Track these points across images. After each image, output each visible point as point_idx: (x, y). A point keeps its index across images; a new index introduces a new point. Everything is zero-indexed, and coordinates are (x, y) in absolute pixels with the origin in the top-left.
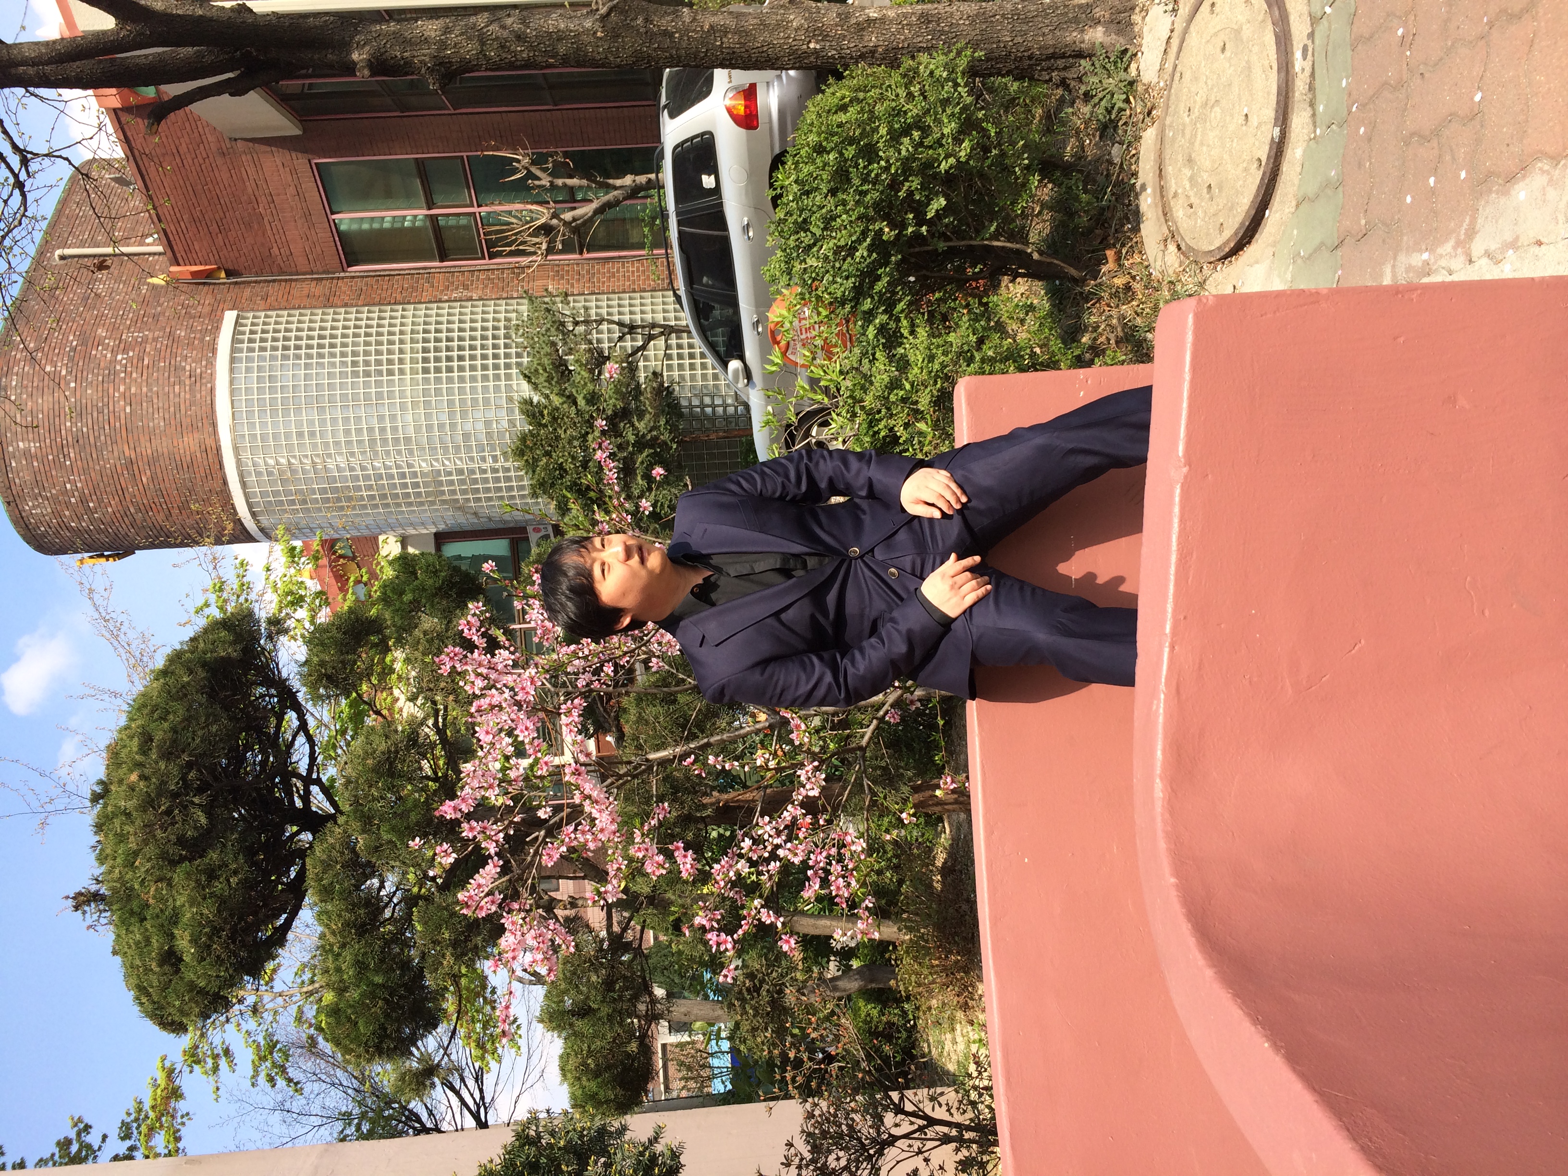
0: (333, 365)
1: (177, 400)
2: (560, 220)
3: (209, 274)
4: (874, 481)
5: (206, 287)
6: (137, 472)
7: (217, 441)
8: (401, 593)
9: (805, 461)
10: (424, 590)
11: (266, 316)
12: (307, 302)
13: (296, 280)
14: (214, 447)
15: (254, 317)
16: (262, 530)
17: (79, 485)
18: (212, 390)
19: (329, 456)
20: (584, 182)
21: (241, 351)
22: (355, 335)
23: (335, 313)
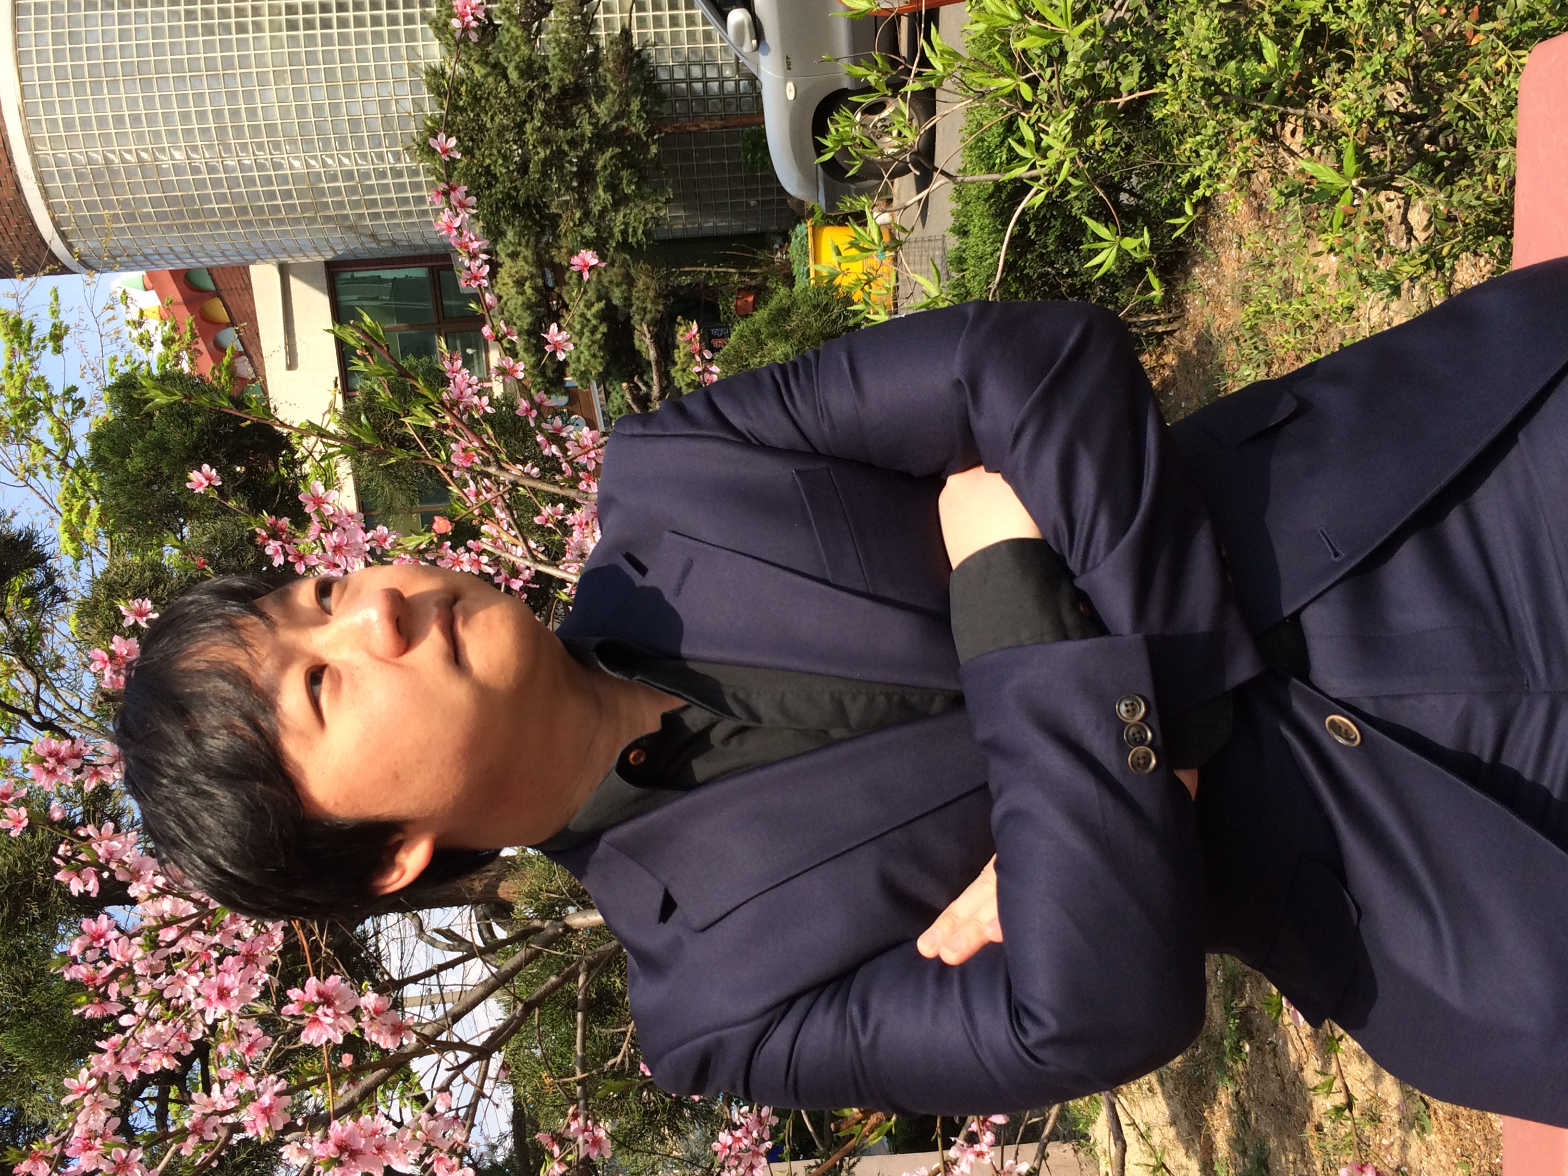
16: (77, 257)
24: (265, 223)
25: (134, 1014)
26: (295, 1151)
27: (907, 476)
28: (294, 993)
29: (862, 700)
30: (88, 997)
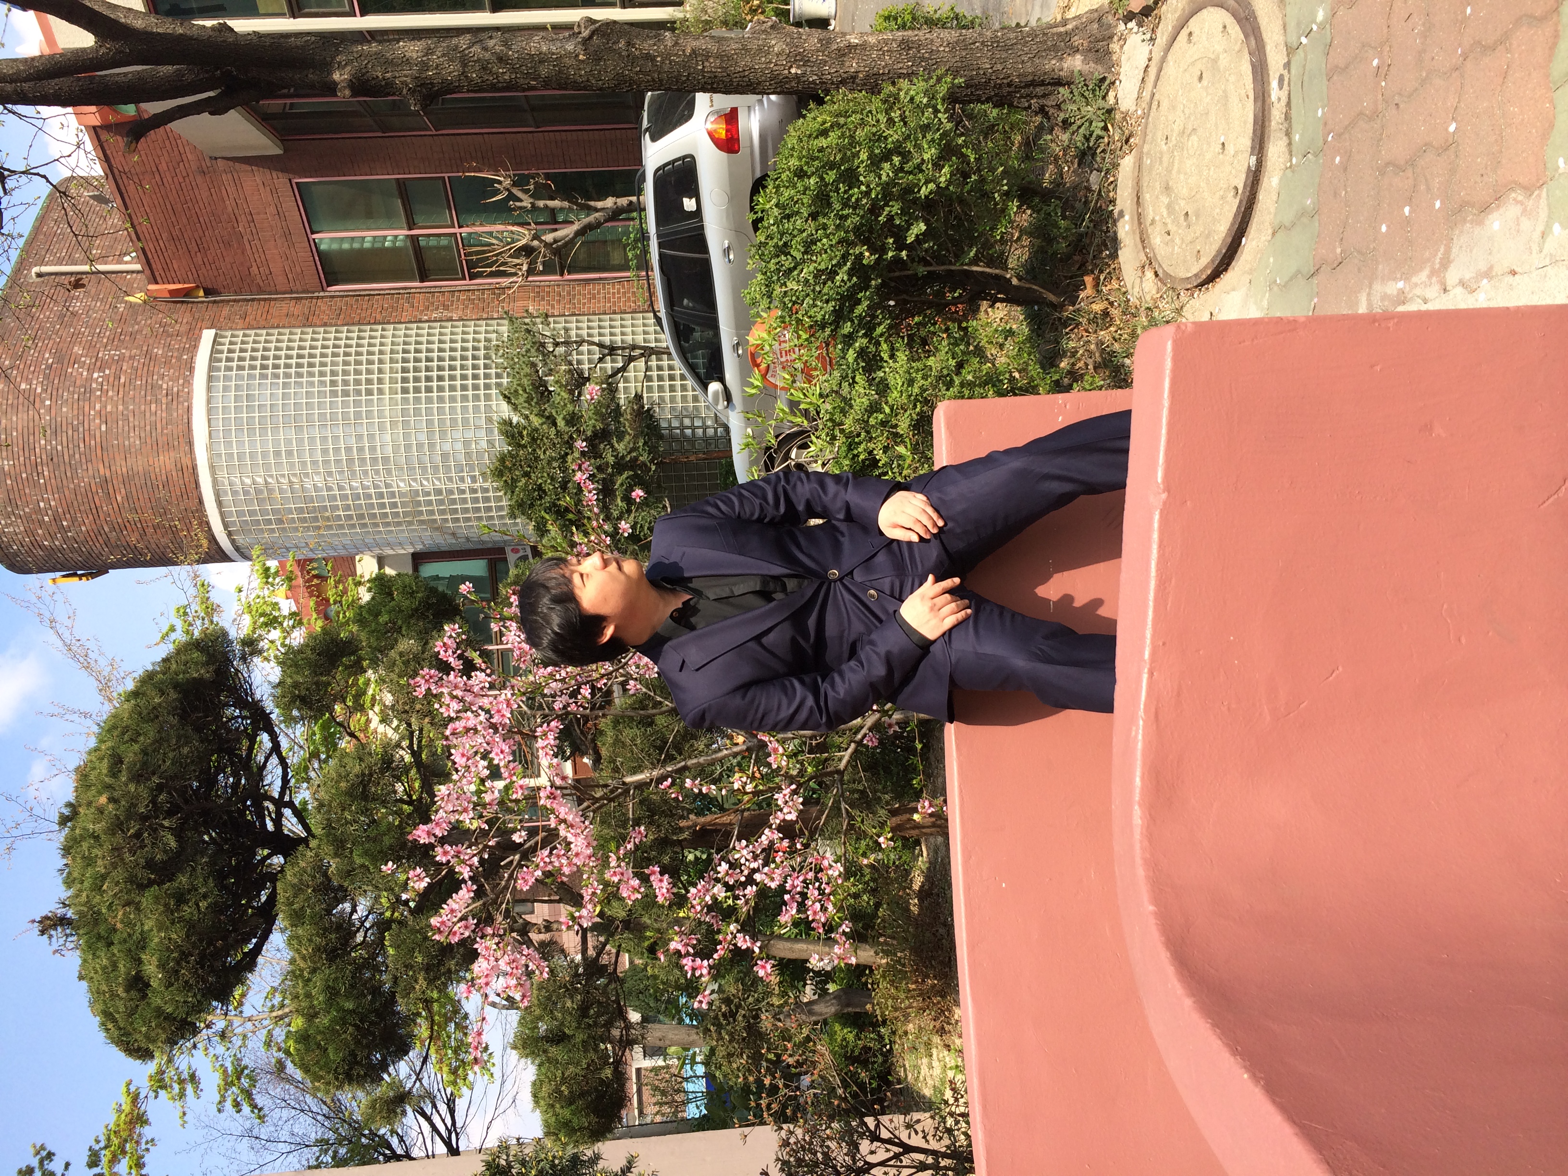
0: (312, 384)
1: (153, 418)
2: (541, 241)
3: (187, 293)
4: (851, 505)
5: (185, 306)
6: (111, 491)
7: (193, 460)
8: (377, 614)
9: (783, 483)
10: (401, 611)
11: (245, 335)
12: (286, 321)
13: (275, 299)
14: (190, 466)
15: (233, 336)
16: (237, 549)
17: (53, 503)
18: (189, 409)
19: (307, 475)
20: (566, 204)
21: (218, 369)
22: (335, 355)
23: (314, 333)
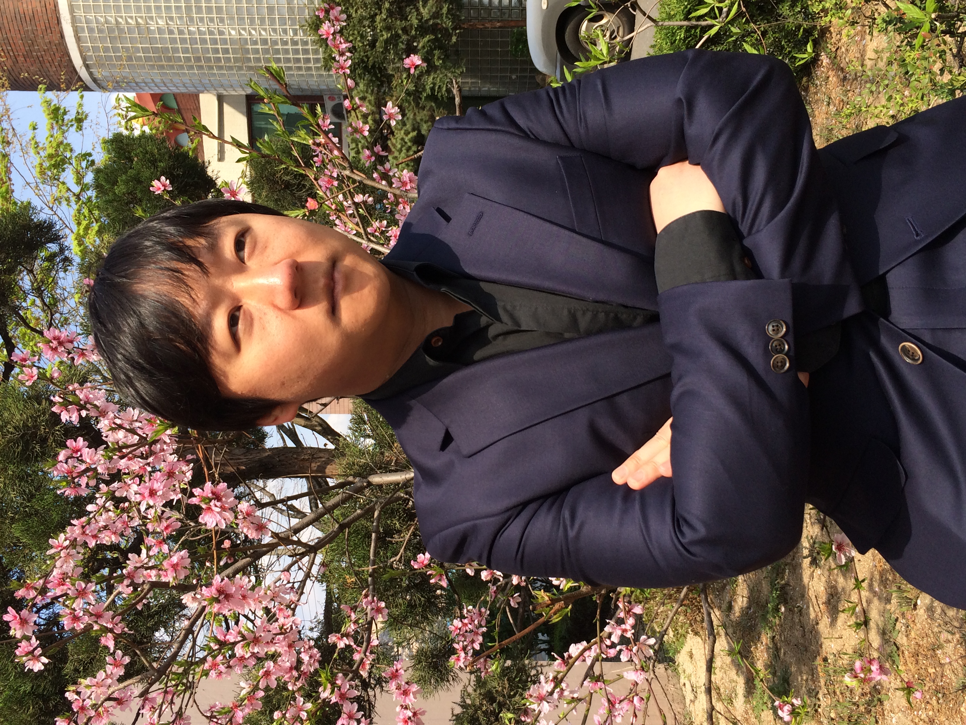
16: (95, 80)
24: (211, 68)
25: (97, 504)
26: (191, 599)
27: (632, 167)
28: (197, 491)
29: (589, 315)
30: (67, 483)
